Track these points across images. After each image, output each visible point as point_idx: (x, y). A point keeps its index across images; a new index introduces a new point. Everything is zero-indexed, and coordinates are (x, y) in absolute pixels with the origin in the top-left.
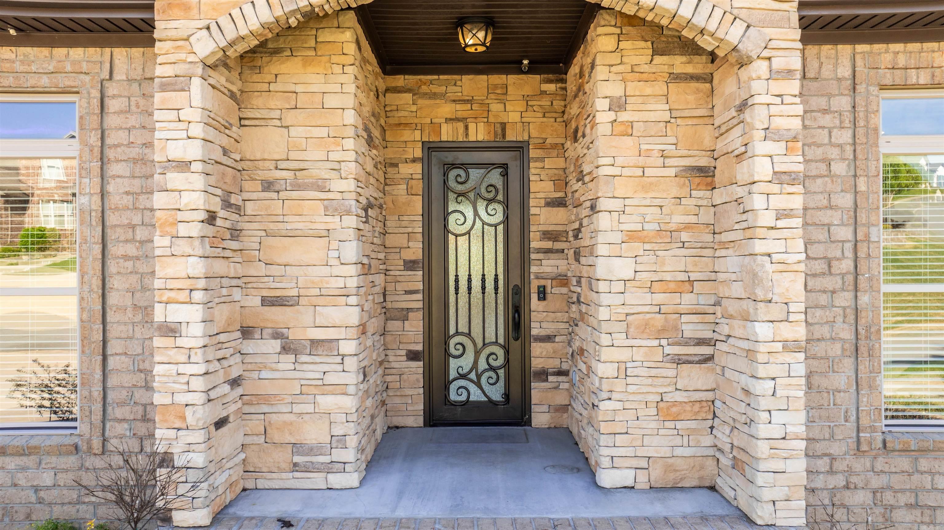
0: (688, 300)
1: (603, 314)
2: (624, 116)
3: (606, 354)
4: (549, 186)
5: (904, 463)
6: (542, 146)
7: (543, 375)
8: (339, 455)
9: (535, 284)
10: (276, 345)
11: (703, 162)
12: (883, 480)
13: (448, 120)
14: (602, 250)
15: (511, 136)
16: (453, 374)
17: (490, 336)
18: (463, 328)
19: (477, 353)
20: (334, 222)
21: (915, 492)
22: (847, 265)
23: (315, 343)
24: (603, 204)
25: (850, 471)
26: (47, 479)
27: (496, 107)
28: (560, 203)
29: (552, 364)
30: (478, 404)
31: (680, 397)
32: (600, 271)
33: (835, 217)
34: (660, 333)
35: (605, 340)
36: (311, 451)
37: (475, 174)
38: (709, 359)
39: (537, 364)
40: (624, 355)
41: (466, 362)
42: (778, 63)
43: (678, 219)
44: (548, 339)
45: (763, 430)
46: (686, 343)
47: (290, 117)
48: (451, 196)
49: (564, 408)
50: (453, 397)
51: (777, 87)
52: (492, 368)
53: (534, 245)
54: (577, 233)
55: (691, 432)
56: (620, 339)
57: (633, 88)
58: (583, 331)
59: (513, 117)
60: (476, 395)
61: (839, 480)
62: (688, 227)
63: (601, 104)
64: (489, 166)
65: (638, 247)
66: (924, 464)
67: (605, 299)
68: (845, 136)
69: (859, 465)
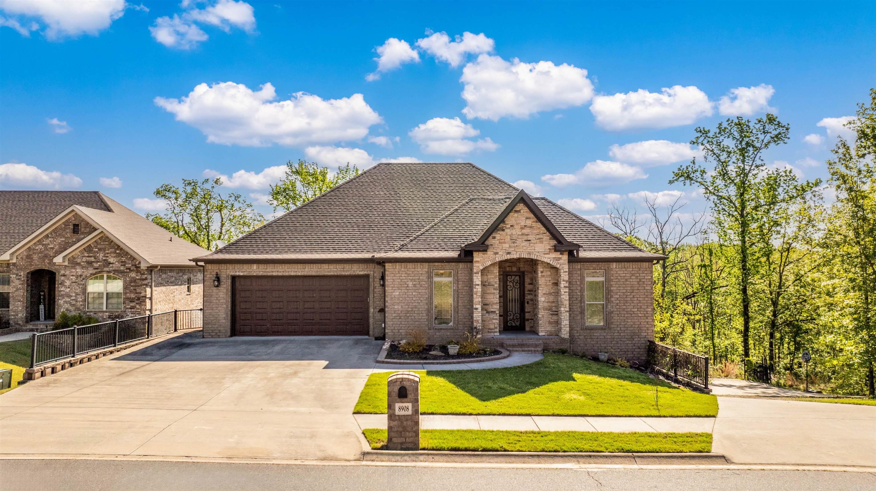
0: (554, 305)
1: (540, 307)
2: (543, 274)
3: (540, 313)
4: (529, 280)
5: (588, 331)
6: (528, 272)
7: (528, 320)
8: (496, 330)
9: (526, 301)
10: (485, 312)
11: (556, 282)
12: (586, 334)
13: (509, 266)
14: (540, 296)
15: (521, 270)
16: (509, 320)
17: (517, 312)
18: (511, 310)
19: (514, 315)
20: (495, 291)
21: (591, 336)
22: (579, 299)
23: (492, 312)
24: (540, 288)
25: (580, 333)
26: (449, 334)
27: (518, 264)
28: (531, 284)
29: (530, 318)
30: (514, 326)
31: (552, 320)
32: (539, 300)
33: (578, 291)
34: (549, 310)
35: (540, 311)
36: (492, 329)
37: (513, 277)
38: (557, 314)
39: (526, 317)
40: (543, 314)
41: (511, 317)
42: (565, 270)
43: (552, 291)
44: (529, 312)
45: (563, 324)
46: (553, 311)
47: (488, 274)
48: (508, 282)
49: (532, 327)
50: (509, 325)
51: (565, 274)
52: (517, 319)
53: (526, 292)
54: (535, 291)
55: (554, 326)
56: (543, 311)
57: (544, 269)
58: (536, 310)
59: (522, 266)
60: (514, 324)
61: (579, 334)
62: (553, 292)
63: (539, 272)
64: (516, 276)
65: (545, 296)
66: (592, 332)
67: (540, 304)
68: (579, 278)
69: (582, 332)
